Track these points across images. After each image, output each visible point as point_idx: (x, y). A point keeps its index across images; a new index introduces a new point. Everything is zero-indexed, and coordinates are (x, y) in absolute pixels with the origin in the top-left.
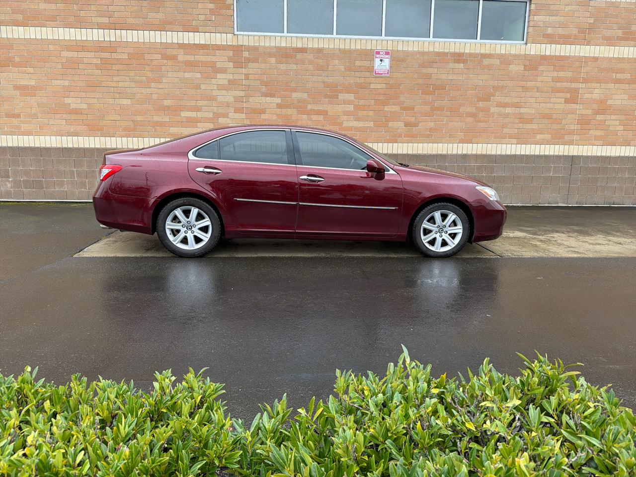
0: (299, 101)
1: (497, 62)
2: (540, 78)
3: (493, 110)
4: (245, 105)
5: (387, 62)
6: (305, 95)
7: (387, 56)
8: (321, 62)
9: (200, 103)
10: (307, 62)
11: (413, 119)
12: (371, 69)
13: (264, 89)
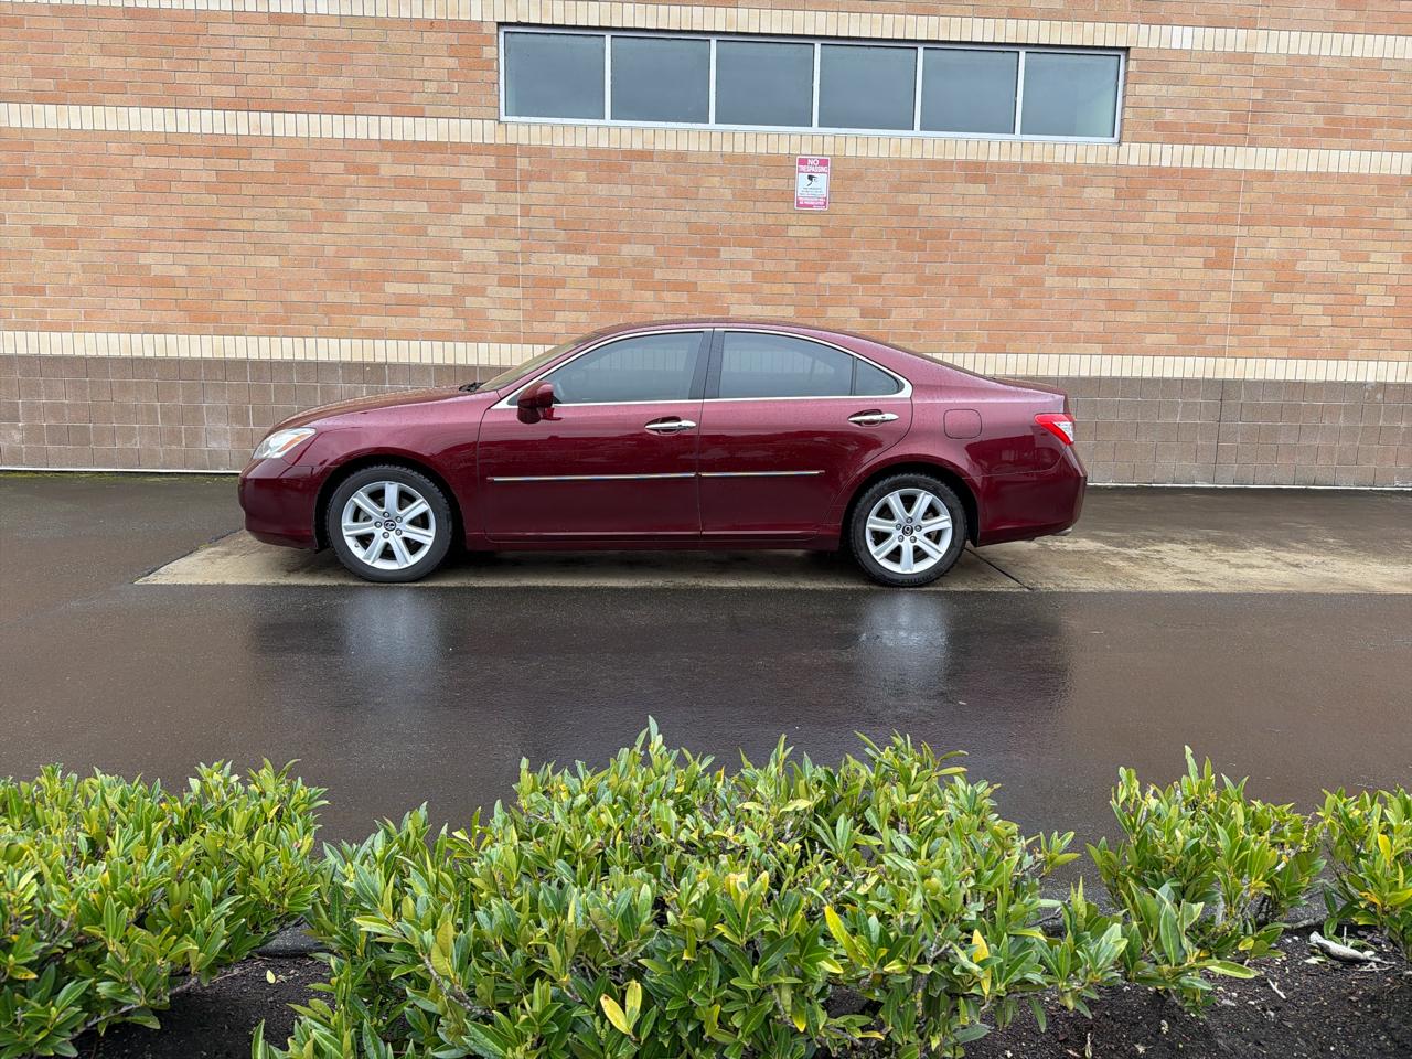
0: (637, 262)
1: (1059, 181)
2: (1149, 216)
3: (1049, 282)
4: (521, 270)
5: (822, 182)
6: (649, 251)
7: (823, 169)
8: (683, 181)
9: (426, 265)
10: (653, 180)
11: (878, 302)
12: (788, 196)
13: (561, 236)
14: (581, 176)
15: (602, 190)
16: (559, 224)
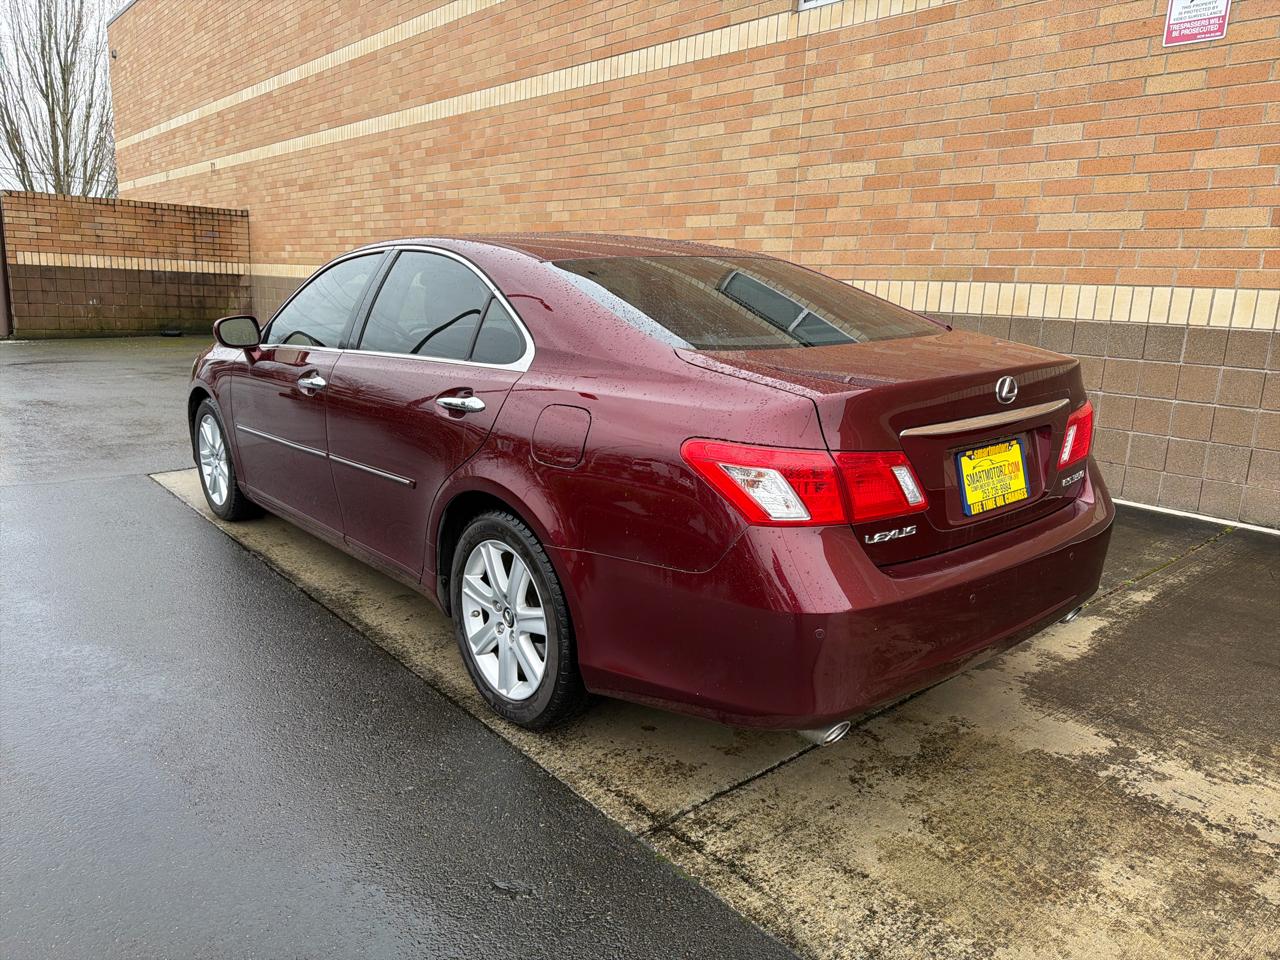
0: (921, 163)
4: (797, 189)
6: (936, 146)
8: (990, 37)
10: (951, 46)
12: (1153, 26)
13: (840, 142)
14: (868, 59)
15: (889, 73)
16: (841, 126)
